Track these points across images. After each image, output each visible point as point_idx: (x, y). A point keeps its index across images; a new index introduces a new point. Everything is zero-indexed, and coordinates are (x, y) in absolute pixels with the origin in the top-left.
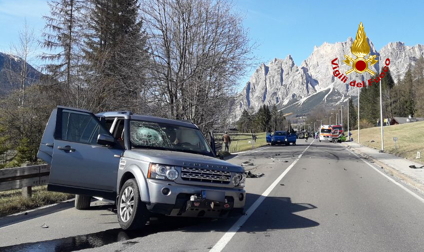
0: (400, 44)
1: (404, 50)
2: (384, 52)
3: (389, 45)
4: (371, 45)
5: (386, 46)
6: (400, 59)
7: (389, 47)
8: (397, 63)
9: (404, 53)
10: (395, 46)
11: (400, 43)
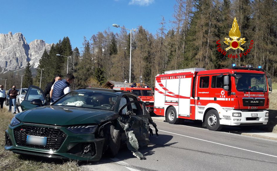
0: (42, 42)
1: (45, 45)
2: (32, 44)
3: (35, 41)
4: (24, 39)
5: (33, 41)
6: (42, 51)
7: (35, 42)
8: (40, 53)
9: (44, 48)
10: (39, 42)
11: (42, 40)
